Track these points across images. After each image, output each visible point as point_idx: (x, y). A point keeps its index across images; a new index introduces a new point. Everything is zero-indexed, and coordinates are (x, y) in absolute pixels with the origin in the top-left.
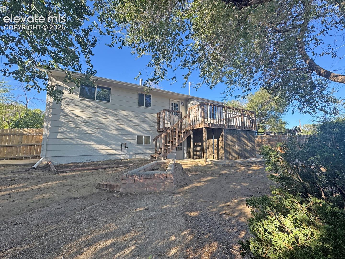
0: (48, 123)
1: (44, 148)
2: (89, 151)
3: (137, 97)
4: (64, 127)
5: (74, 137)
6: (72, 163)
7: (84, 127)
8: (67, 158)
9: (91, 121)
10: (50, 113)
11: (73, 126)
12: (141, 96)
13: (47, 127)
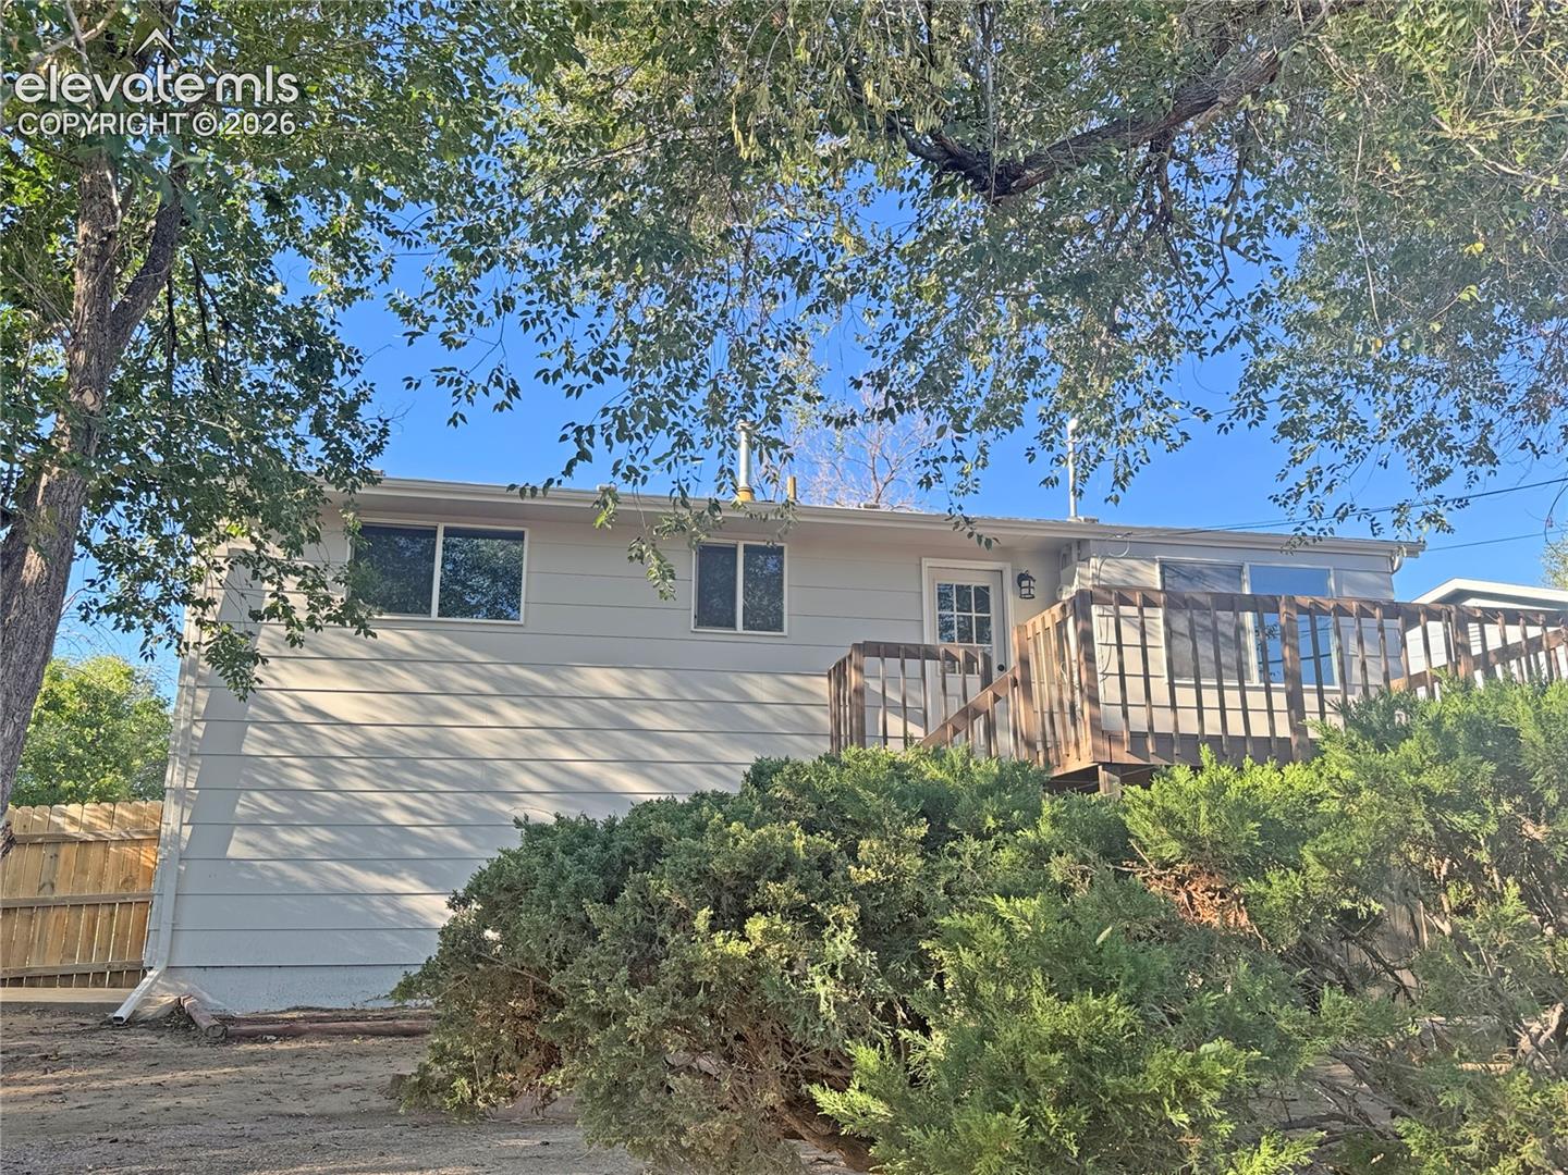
0: (188, 769)
1: (160, 916)
2: (389, 937)
3: (688, 569)
4: (264, 790)
5: (312, 849)
6: (296, 1009)
7: (363, 786)
8: (276, 974)
9: (404, 744)
10: (197, 713)
11: (305, 780)
12: (714, 560)
13: (181, 795)
